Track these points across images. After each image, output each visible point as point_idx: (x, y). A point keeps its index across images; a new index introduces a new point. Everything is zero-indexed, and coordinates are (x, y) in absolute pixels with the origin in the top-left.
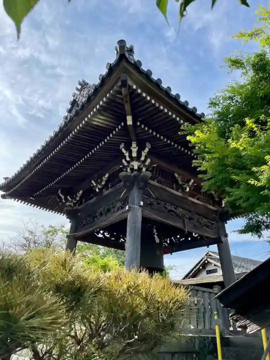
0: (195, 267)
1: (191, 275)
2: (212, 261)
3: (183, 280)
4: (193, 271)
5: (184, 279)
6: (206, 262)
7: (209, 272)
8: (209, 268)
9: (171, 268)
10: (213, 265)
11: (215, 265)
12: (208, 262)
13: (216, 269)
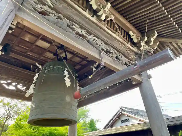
0: (113, 119)
1: (110, 124)
2: (125, 113)
3: (104, 130)
4: (111, 122)
5: (105, 128)
6: (121, 114)
7: (123, 121)
8: (123, 118)
9: (97, 121)
10: (126, 116)
11: (128, 116)
12: (122, 114)
13: (129, 119)
